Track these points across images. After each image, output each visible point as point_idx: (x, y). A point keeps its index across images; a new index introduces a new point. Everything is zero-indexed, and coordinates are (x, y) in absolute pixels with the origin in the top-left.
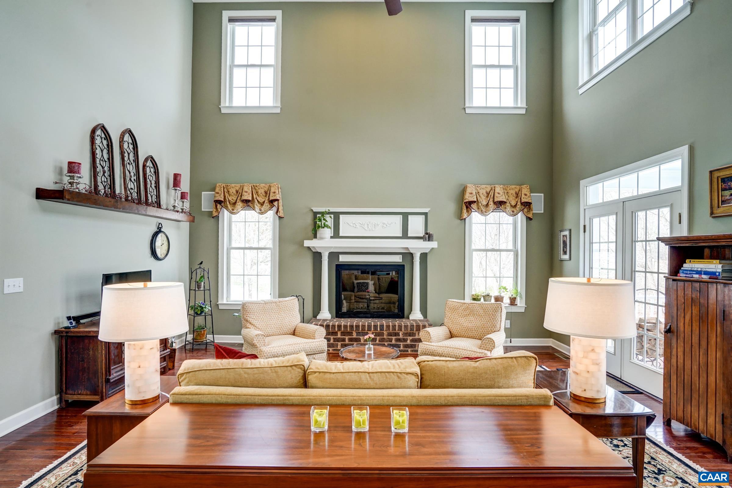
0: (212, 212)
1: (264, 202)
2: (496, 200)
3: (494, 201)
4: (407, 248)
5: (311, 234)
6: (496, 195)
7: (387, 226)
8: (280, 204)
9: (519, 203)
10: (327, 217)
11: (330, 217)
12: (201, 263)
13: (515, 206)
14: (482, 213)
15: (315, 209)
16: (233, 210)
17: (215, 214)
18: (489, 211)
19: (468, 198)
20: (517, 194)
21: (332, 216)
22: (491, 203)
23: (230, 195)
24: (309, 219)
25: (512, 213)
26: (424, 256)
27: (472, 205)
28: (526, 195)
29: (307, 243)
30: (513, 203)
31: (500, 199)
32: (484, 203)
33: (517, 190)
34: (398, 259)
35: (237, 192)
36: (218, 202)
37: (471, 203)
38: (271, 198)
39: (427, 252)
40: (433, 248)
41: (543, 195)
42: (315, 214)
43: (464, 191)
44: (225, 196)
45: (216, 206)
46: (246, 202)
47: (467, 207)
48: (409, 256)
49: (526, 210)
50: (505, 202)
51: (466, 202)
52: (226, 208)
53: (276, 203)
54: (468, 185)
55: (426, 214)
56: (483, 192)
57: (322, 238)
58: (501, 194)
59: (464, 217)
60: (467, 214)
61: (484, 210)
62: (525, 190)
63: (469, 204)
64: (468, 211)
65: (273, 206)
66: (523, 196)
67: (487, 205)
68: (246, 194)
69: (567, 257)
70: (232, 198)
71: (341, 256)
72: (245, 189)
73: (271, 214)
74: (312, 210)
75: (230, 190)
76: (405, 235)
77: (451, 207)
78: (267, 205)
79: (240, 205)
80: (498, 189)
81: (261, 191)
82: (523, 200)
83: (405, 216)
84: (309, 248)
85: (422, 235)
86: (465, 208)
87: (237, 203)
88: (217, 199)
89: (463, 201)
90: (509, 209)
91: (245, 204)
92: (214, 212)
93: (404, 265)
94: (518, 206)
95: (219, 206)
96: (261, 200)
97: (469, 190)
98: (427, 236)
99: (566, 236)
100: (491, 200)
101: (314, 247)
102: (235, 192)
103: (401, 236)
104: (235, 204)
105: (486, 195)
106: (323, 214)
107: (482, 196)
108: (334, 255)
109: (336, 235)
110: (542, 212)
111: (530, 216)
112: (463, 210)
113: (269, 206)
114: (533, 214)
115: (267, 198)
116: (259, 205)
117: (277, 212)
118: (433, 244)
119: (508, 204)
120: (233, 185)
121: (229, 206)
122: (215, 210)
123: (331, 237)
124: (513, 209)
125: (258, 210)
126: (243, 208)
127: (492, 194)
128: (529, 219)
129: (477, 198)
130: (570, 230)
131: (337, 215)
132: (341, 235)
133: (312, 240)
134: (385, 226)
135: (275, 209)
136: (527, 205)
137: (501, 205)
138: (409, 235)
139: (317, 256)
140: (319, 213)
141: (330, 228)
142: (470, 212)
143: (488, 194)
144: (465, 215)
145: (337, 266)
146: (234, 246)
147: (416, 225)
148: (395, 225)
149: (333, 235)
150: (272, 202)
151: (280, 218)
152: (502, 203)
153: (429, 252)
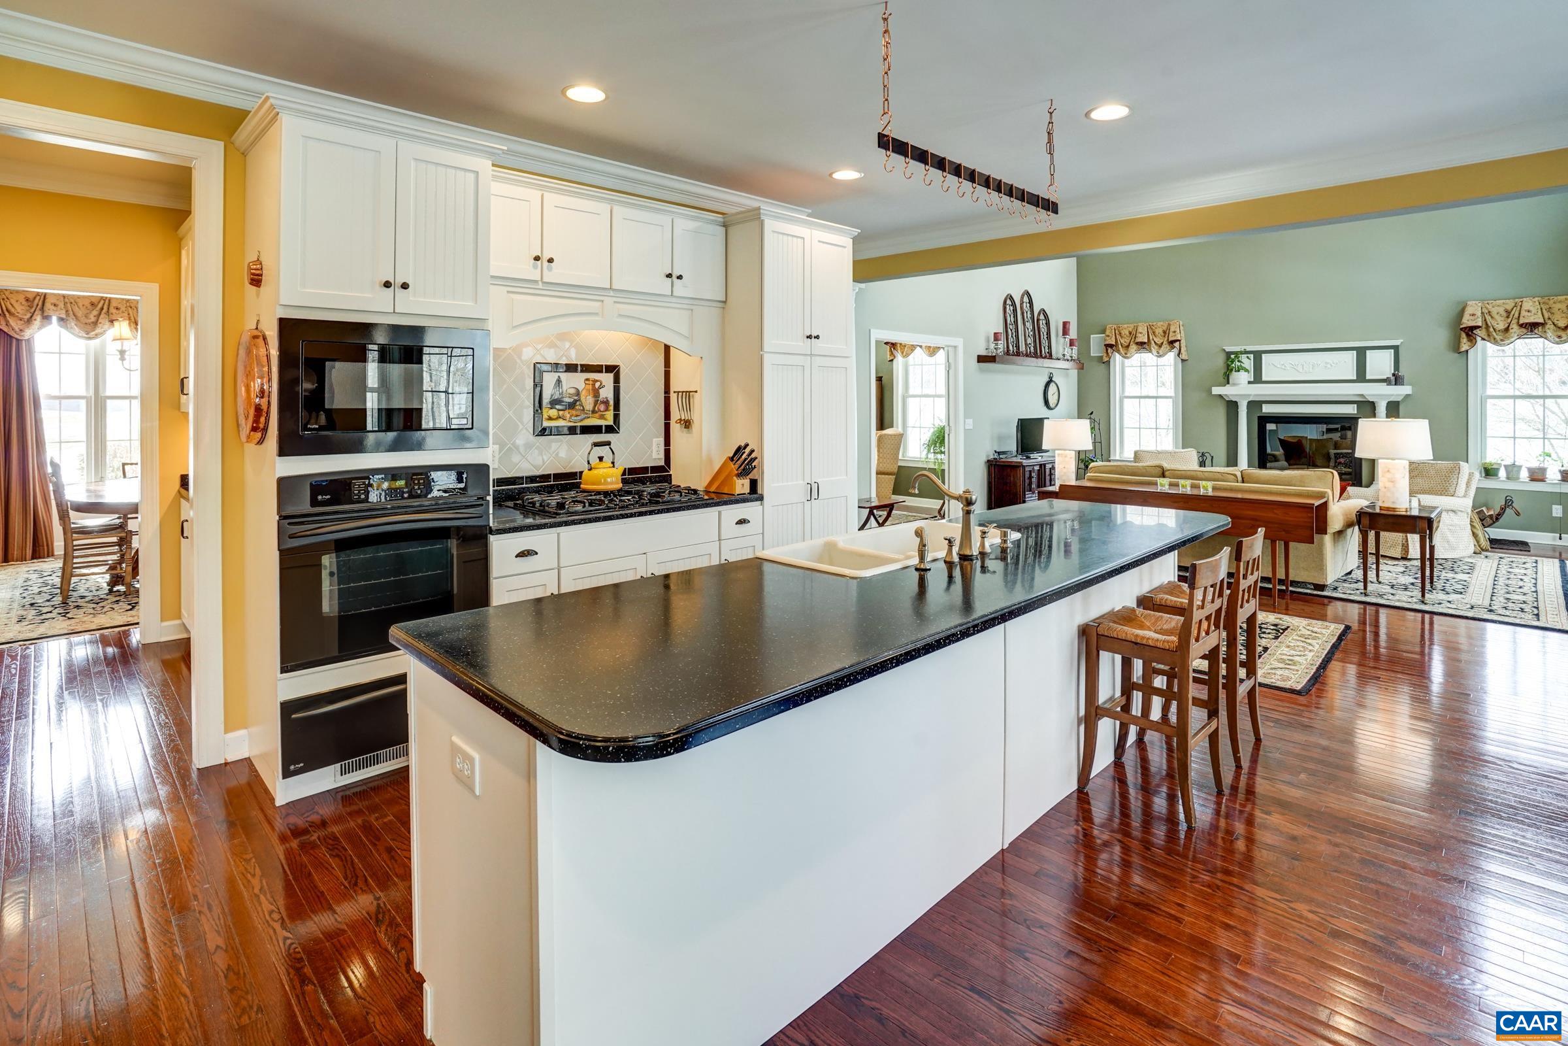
0: (1102, 357)
1: (1162, 343)
2: (1523, 322)
3: (1519, 323)
4: (1362, 395)
5: (1222, 380)
6: (1525, 314)
7: (1332, 366)
8: (1182, 345)
10: (1243, 358)
11: (1248, 357)
12: (1092, 413)
13: (1565, 328)
14: (1496, 342)
15: (1228, 349)
16: (1126, 354)
17: (1105, 359)
18: (1510, 338)
19: (1467, 321)
21: (1252, 356)
22: (1515, 326)
23: (1122, 337)
24: (1220, 361)
25: (1557, 340)
26: (1393, 407)
27: (1478, 332)
29: (1216, 391)
30: (1561, 324)
31: (1533, 320)
32: (1501, 326)
34: (1351, 410)
35: (1130, 333)
36: (1108, 346)
37: (1474, 329)
38: (1171, 339)
39: (1399, 399)
40: (1407, 395)
42: (1228, 354)
43: (1459, 311)
44: (1116, 339)
45: (1107, 350)
46: (1142, 344)
47: (1468, 335)
48: (1367, 404)
50: (1545, 324)
51: (1465, 328)
52: (1118, 351)
53: (1177, 345)
54: (1468, 303)
55: (1396, 348)
56: (1499, 310)
57: (1234, 385)
58: (1535, 312)
59: (1464, 350)
60: (1469, 343)
61: (1499, 338)
63: (1470, 332)
64: (1469, 340)
65: (1173, 347)
67: (1507, 330)
68: (1140, 335)
70: (1125, 341)
71: (1264, 406)
72: (1140, 330)
73: (1171, 356)
74: (1224, 350)
75: (1122, 332)
76: (1361, 377)
77: (1442, 336)
78: (1166, 346)
79: (1133, 347)
80: (1529, 305)
81: (1159, 331)
83: (1361, 353)
84: (1220, 396)
85: (1388, 378)
86: (1464, 335)
87: (1131, 346)
88: (1107, 343)
89: (1459, 326)
90: (1551, 333)
91: (1140, 347)
92: (1104, 357)
93: (1358, 417)
95: (1109, 350)
96: (1158, 341)
97: (1469, 311)
98: (1393, 378)
100: (1515, 322)
101: (1226, 395)
102: (1128, 333)
103: (1355, 378)
104: (1128, 346)
105: (1504, 314)
106: (1237, 354)
107: (1496, 316)
108: (1254, 405)
109: (1258, 379)
112: (1462, 339)
113: (1169, 348)
115: (1166, 339)
116: (1156, 347)
117: (1179, 355)
118: (1406, 390)
119: (1550, 326)
120: (1126, 326)
121: (1121, 349)
122: (1105, 355)
123: (1250, 383)
124: (1561, 333)
125: (1155, 353)
126: (1138, 351)
127: (1515, 313)
129: (1485, 320)
131: (1258, 356)
132: (1264, 379)
133: (1225, 386)
134: (1329, 366)
135: (1176, 351)
137: (1535, 328)
138: (1368, 377)
139: (1232, 406)
140: (1232, 353)
141: (1247, 370)
142: (1474, 341)
143: (1508, 313)
144: (1464, 347)
145: (1260, 418)
146: (1127, 394)
147: (1380, 363)
148: (1345, 365)
149: (1252, 380)
150: (1172, 343)
151: (1183, 361)
152: (1535, 325)
153: (1402, 399)
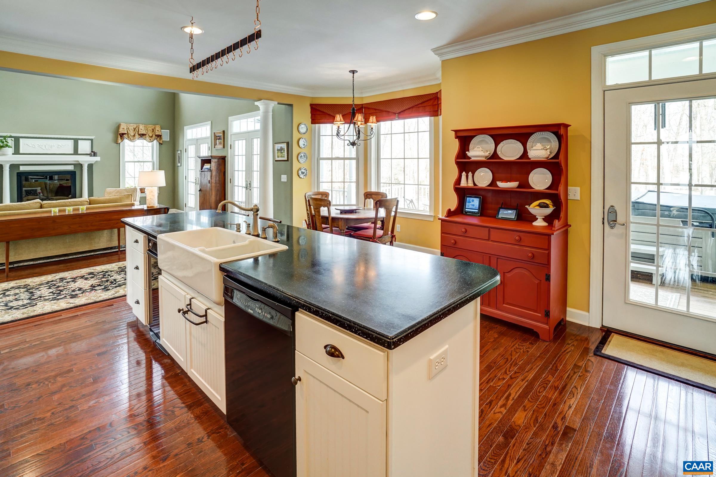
2: (139, 133)
3: (138, 133)
4: (78, 161)
6: (140, 130)
7: (61, 147)
9: (154, 135)
10: (8, 140)
11: (11, 140)
13: (152, 137)
14: (130, 140)
18: (135, 139)
19: (121, 131)
20: (153, 130)
21: (13, 139)
22: (137, 135)
25: (150, 141)
26: (90, 166)
27: (124, 135)
28: (158, 131)
30: (151, 135)
31: (142, 133)
32: (132, 134)
33: (153, 128)
34: (71, 168)
37: (123, 134)
39: (93, 163)
40: (97, 161)
41: (169, 131)
43: (119, 127)
47: (121, 136)
48: (80, 166)
49: (158, 139)
50: (146, 135)
51: (120, 134)
54: (121, 124)
55: (92, 140)
56: (131, 128)
57: (4, 155)
58: (143, 130)
59: (119, 142)
60: (121, 140)
61: (132, 138)
62: (158, 128)
63: (122, 135)
64: (121, 139)
66: (156, 131)
67: (134, 136)
69: (179, 165)
71: (20, 167)
76: (76, 152)
77: (110, 136)
80: (141, 127)
82: (156, 134)
83: (76, 141)
85: (89, 153)
86: (119, 136)
89: (118, 133)
90: (148, 138)
93: (75, 172)
94: (153, 137)
97: (122, 127)
98: (93, 153)
99: (179, 154)
100: (137, 133)
103: (73, 153)
105: (133, 130)
106: (4, 137)
107: (131, 130)
108: (14, 167)
109: (17, 152)
110: (169, 140)
111: (161, 142)
112: (118, 138)
114: (162, 141)
118: (97, 159)
119: (147, 135)
123: (13, 154)
124: (151, 138)
127: (137, 129)
128: (160, 144)
129: (127, 131)
130: (181, 151)
131: (16, 139)
132: (21, 152)
136: (159, 136)
137: (143, 136)
138: (79, 153)
141: (11, 147)
142: (123, 139)
143: (135, 129)
144: (120, 141)
145: (18, 173)
147: (84, 146)
148: (69, 146)
152: (143, 135)
153: (95, 163)
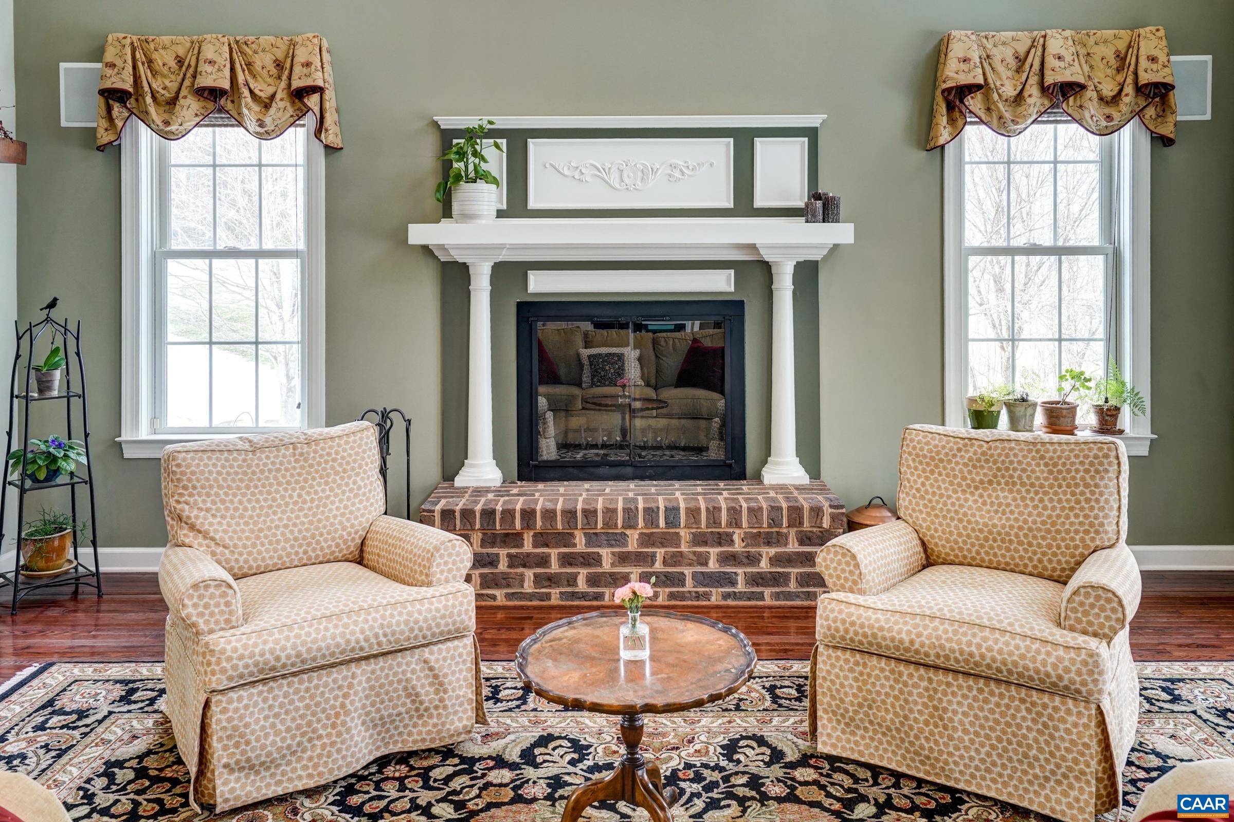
0: (94, 130)
1: (273, 97)
2: (1049, 80)
3: (1041, 83)
4: (753, 247)
5: (432, 203)
6: (1051, 61)
7: (683, 173)
8: (327, 105)
9: (1129, 89)
10: (487, 147)
11: (497, 146)
13: (1115, 99)
14: (1003, 128)
15: (448, 122)
16: (167, 123)
17: (104, 137)
18: (1025, 117)
19: (953, 76)
20: (1123, 57)
21: (503, 142)
22: (1033, 90)
23: (154, 72)
24: (426, 154)
25: (1104, 123)
26: (807, 273)
27: (970, 101)
28: (1153, 59)
29: (419, 234)
30: (1109, 90)
31: (1067, 76)
32: (1010, 91)
33: (1122, 45)
34: (720, 283)
35: (179, 61)
36: (112, 96)
37: (963, 91)
38: (296, 84)
39: (818, 257)
40: (836, 246)
41: (1209, 58)
42: (447, 136)
43: (939, 54)
44: (137, 77)
45: (109, 109)
46: (212, 94)
47: (951, 107)
48: (757, 271)
49: (1151, 112)
50: (1083, 87)
51: (949, 90)
52: (144, 117)
53: (313, 101)
54: (954, 33)
55: (812, 134)
56: (1004, 54)
57: (467, 217)
58: (1069, 59)
59: (941, 141)
60: (949, 126)
61: (1008, 115)
62: (1152, 43)
63: (956, 98)
64: (952, 121)
65: (302, 112)
66: (1144, 63)
67: (1019, 99)
68: (209, 68)
70: (165, 85)
71: (532, 276)
72: (207, 51)
73: (297, 136)
74: (436, 124)
75: (154, 55)
76: (743, 202)
77: (897, 111)
78: (282, 104)
79: (190, 106)
80: (1058, 43)
81: (264, 60)
82: (1144, 78)
83: (744, 141)
84: (426, 250)
85: (801, 204)
86: (942, 107)
87: (182, 101)
88: (108, 84)
89: (935, 88)
90: (1093, 109)
91: (211, 105)
92: (101, 132)
93: (742, 303)
94: (1126, 100)
95: (117, 109)
96: (263, 89)
97: (956, 50)
98: (819, 204)
100: (1034, 80)
101: (442, 247)
102: (172, 63)
103: (730, 205)
104: (173, 102)
105: (1014, 63)
106: (471, 135)
107: (1000, 67)
108: (509, 273)
109: (517, 205)
110: (1207, 116)
111: (1166, 130)
112: (938, 116)
113: (290, 111)
114: (1177, 124)
115: (283, 84)
116: (256, 108)
117: (318, 133)
118: (840, 233)
119: (1090, 93)
120: (165, 39)
121: (152, 109)
122: (104, 123)
123: (500, 214)
124: (1108, 111)
125: (252, 125)
126: (202, 117)
127: (1034, 59)
128: (1161, 141)
129: (984, 74)
131: (517, 141)
132: (532, 204)
133: (438, 222)
134: (677, 174)
135: (310, 120)
136: (1158, 94)
137: (1066, 97)
138: (759, 203)
139: (455, 276)
140: (458, 133)
141: (496, 182)
142: (960, 122)
143: (1022, 59)
144: (944, 135)
145: (521, 306)
146: (175, 245)
147: (780, 170)
148: (711, 171)
149: (505, 207)
150: (299, 95)
151: (330, 149)
152: (1069, 89)
153: (826, 258)
